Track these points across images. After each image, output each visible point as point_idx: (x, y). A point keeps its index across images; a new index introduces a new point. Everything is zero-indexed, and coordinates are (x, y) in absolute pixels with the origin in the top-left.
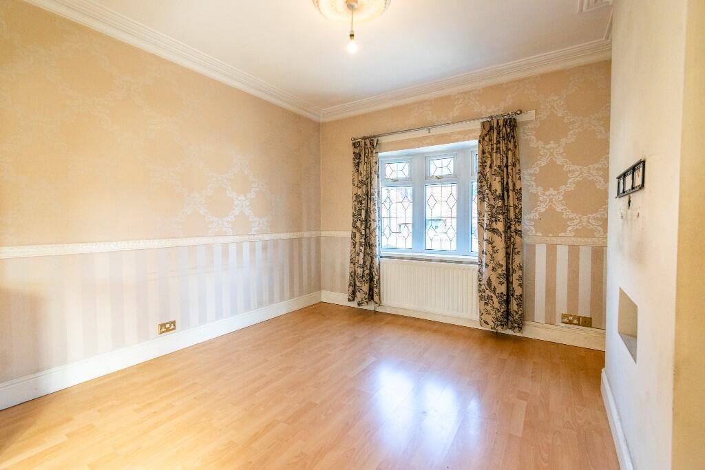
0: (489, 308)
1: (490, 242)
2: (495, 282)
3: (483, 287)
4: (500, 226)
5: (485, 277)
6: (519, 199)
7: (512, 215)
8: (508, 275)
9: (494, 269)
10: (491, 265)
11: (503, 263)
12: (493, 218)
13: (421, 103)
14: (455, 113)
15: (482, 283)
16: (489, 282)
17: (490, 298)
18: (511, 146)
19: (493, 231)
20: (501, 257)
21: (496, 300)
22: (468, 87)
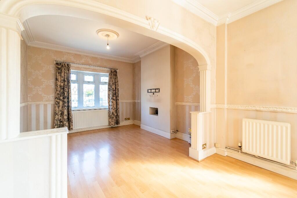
0: (113, 120)
1: (112, 102)
2: (114, 113)
3: (111, 115)
4: (115, 98)
5: (111, 112)
6: (118, 91)
7: (117, 95)
8: (116, 111)
9: (114, 110)
10: (113, 108)
11: (116, 107)
12: (113, 96)
13: (87, 56)
14: (99, 63)
15: (110, 114)
16: (113, 113)
17: (113, 117)
18: (116, 77)
19: (113, 99)
20: (115, 106)
21: (115, 117)
22: (103, 57)
